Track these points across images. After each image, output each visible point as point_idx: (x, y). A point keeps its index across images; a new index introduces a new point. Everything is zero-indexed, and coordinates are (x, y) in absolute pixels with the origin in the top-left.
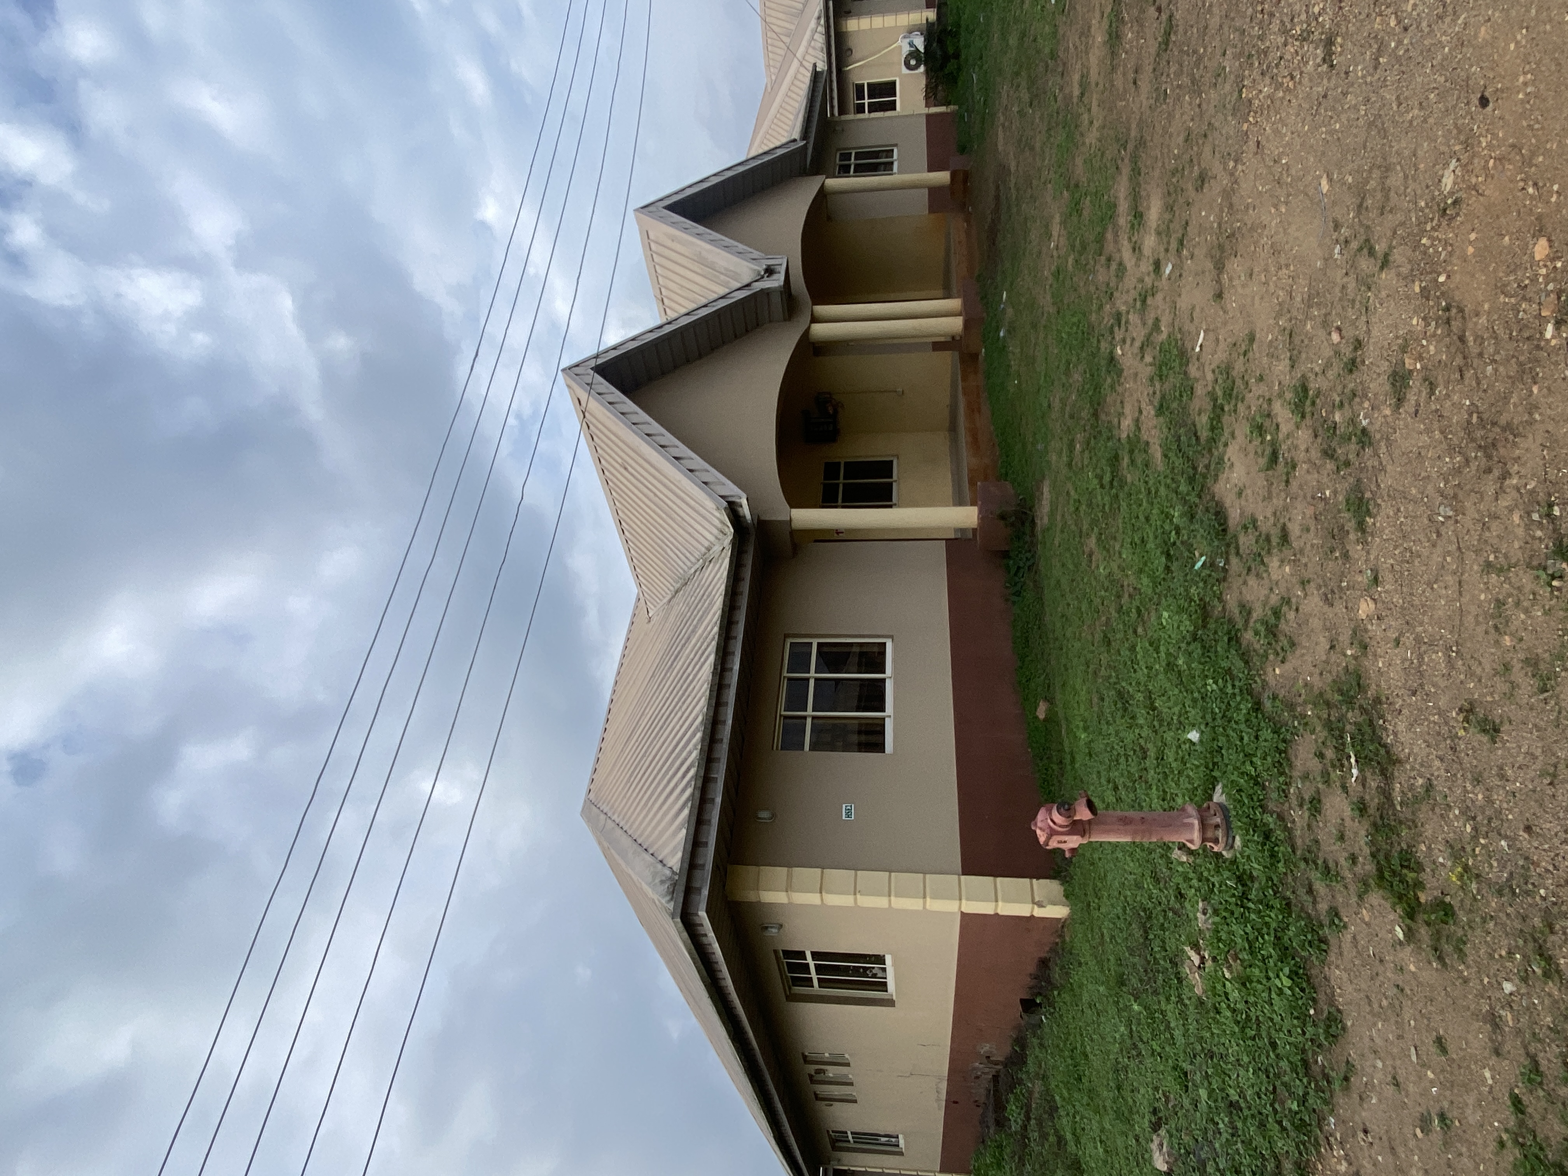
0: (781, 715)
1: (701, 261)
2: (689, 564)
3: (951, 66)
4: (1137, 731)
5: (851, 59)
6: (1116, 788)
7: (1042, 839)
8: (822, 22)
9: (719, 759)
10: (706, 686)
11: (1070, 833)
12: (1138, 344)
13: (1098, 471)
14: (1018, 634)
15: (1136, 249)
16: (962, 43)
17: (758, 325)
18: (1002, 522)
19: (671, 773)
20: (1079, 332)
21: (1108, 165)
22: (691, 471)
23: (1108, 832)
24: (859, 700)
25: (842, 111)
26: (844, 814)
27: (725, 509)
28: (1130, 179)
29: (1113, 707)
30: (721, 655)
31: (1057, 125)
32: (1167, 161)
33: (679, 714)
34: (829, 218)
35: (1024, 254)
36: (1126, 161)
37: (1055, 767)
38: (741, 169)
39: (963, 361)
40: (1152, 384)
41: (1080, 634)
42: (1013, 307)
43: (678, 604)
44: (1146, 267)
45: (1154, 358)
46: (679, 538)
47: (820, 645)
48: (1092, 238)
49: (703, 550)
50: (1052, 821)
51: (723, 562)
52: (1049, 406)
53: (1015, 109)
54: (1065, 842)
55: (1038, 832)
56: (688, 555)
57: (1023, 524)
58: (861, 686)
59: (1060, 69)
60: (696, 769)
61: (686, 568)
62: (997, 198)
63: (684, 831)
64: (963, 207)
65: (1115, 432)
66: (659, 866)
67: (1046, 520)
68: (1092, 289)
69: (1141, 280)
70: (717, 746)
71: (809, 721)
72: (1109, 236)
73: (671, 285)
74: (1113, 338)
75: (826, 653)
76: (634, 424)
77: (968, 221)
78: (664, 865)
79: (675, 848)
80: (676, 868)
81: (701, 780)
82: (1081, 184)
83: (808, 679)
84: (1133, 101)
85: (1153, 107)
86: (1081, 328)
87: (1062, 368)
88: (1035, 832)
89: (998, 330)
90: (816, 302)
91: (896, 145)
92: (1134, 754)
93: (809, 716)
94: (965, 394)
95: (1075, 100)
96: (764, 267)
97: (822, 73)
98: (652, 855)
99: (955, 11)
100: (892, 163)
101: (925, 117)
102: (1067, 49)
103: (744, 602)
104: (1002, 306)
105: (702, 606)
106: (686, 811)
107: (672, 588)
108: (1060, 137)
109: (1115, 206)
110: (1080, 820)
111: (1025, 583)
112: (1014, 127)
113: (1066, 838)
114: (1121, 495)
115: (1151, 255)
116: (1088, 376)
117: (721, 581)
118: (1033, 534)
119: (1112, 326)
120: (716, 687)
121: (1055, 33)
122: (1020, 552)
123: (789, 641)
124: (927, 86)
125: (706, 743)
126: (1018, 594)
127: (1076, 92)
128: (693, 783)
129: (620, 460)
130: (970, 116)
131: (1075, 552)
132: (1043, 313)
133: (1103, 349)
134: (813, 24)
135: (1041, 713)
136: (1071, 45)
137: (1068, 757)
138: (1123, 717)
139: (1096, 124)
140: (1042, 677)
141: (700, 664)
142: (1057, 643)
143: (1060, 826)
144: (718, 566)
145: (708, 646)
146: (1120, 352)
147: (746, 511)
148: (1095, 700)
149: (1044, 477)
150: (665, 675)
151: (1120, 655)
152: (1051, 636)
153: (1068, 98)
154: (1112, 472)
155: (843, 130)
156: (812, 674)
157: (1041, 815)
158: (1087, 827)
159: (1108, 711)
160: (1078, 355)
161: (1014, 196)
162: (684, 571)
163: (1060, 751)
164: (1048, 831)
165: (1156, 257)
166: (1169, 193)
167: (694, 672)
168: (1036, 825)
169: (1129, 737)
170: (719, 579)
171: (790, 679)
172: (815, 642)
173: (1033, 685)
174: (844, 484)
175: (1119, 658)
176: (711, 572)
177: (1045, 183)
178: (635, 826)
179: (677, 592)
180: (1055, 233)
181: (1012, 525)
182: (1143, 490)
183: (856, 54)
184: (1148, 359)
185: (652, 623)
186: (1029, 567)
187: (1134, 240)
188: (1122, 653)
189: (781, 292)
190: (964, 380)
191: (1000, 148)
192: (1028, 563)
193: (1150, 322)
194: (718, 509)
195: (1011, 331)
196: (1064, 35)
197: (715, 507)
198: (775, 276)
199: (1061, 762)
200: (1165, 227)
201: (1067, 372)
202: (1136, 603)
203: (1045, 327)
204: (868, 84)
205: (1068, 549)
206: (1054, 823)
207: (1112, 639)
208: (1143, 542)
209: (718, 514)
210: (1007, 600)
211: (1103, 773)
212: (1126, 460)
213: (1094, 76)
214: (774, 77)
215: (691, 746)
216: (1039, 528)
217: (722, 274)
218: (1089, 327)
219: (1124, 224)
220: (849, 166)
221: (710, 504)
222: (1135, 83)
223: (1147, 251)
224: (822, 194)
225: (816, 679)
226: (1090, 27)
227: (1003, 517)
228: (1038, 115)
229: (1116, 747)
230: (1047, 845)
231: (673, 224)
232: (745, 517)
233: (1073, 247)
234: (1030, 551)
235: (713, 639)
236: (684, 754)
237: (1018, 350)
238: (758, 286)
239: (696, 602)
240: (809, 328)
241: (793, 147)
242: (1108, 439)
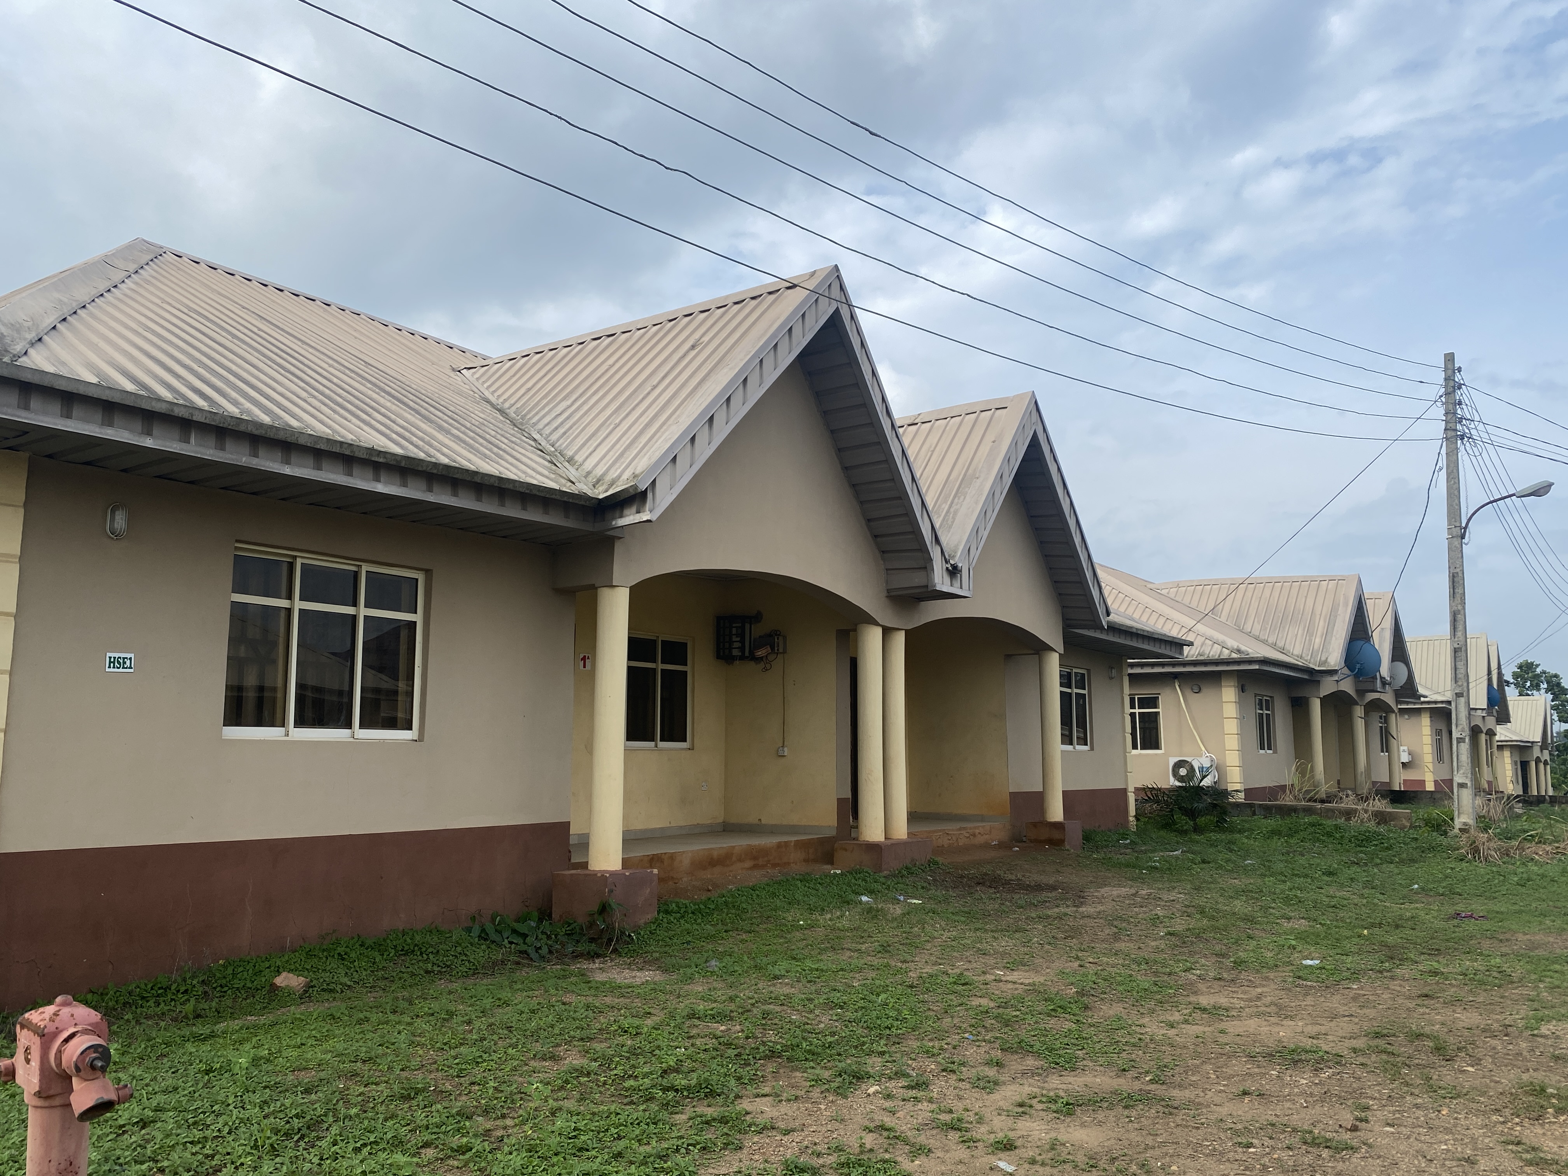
0: (295, 557)
1: (967, 480)
2: (547, 431)
3: (1183, 821)
4: (248, 1160)
5: (1189, 692)
6: (144, 1124)
7: (34, 1016)
8: (1234, 656)
9: (223, 449)
10: (351, 436)
11: (45, 1070)
12: (889, 1121)
13: (688, 1064)
14: (418, 938)
15: (1023, 1108)
16: (1213, 836)
17: (883, 552)
18: (595, 908)
19: (201, 371)
20: (888, 1023)
21: (1124, 1055)
22: (693, 439)
23: (46, 1143)
24: (318, 690)
25: (1134, 679)
26: (117, 655)
27: (635, 487)
28: (1115, 1092)
29: (294, 1112)
30: (403, 464)
31: (1156, 973)
32: (1157, 1152)
33: (304, 395)
34: (1008, 657)
35: (977, 930)
36: (1137, 1085)
37: (189, 1007)
38: (1077, 540)
39: (822, 841)
40: (830, 1150)
41: (423, 1045)
42: (904, 915)
43: (483, 412)
44: (1001, 1128)
45: (871, 1150)
46: (587, 419)
47: (413, 625)
48: (1023, 1034)
49: (570, 453)
50: (72, 1036)
51: (551, 480)
52: (776, 977)
53: (1159, 912)
54: (28, 1061)
55: (50, 1010)
56: (561, 431)
57: (592, 940)
58: (340, 693)
59: (1225, 975)
60: (206, 408)
61: (540, 426)
62: (1038, 888)
63: (94, 380)
64: (1017, 839)
65: (751, 1090)
66: (32, 336)
67: (600, 977)
68: (954, 1039)
69: (980, 1121)
70: (245, 448)
71: (283, 603)
72: (1031, 1062)
73: (933, 439)
74: (890, 1078)
75: (398, 637)
76: (761, 361)
77: (1001, 846)
78: (32, 344)
79: (64, 364)
80: (24, 361)
81: (186, 415)
82: (1090, 1013)
83: (355, 604)
84: (1220, 1091)
85: (1222, 1125)
86: (896, 1023)
87: (836, 996)
88: (50, 1002)
89: (871, 892)
90: (910, 636)
91: (1092, 749)
92: (207, 1156)
93: (293, 604)
94: (779, 845)
95: (1192, 999)
96: (960, 565)
97: (1181, 653)
98: (54, 328)
99: (1247, 826)
100: (1071, 744)
101: (1123, 787)
102: (1252, 984)
103: (488, 507)
104: (902, 898)
105: (481, 445)
106: (130, 387)
107: (507, 405)
108: (1144, 981)
109: (1073, 1069)
110: (71, 1090)
111: (500, 946)
112: (1137, 910)
113: (35, 1064)
114: (654, 1107)
115: (1020, 1133)
116: (829, 1039)
117: (523, 476)
118: (577, 956)
119: (907, 1076)
120: (347, 453)
121: (1264, 965)
122: (549, 937)
123: (420, 577)
124: (1159, 789)
125: (250, 429)
126: (484, 936)
127: (1204, 1001)
128: (181, 402)
129: (706, 339)
130: (1126, 846)
131: (557, 1031)
132: (905, 962)
133: (870, 1061)
134: (1232, 643)
135: (287, 980)
136: (1259, 990)
137: (206, 1030)
138: (276, 1132)
139: (1172, 1032)
140: (346, 980)
141: (388, 432)
142: (406, 1004)
143: (59, 1052)
144: (546, 473)
145: (417, 446)
146: (871, 1090)
147: (630, 518)
148: (306, 1077)
149: (666, 971)
150: (370, 382)
151: (386, 1120)
152: (417, 993)
153: (1191, 988)
154: (688, 1088)
155: (1111, 678)
156: (363, 612)
157: (85, 1014)
158: (57, 1101)
159: (287, 1102)
160: (857, 1021)
161: (1049, 913)
162: (535, 424)
163: (219, 1015)
164: (51, 1028)
165: (1018, 1143)
166: (1113, 1160)
167: (373, 422)
168: (65, 1004)
169: (238, 1147)
170: (524, 473)
171: (356, 575)
172: (417, 618)
173: (333, 964)
174: (654, 670)
175: (381, 1117)
176: (536, 462)
177: (1077, 958)
178: (110, 309)
179: (501, 411)
180: (1015, 976)
181: (592, 924)
182: (665, 1145)
183: (1194, 698)
184: (869, 1140)
185: (452, 374)
186: (525, 952)
187: (1034, 1102)
188: (389, 1123)
189: (927, 586)
190: (799, 845)
191: (1104, 891)
192: (531, 951)
193: (922, 1139)
194: (635, 476)
195: (871, 913)
196: (1267, 978)
197: (637, 472)
198: (947, 579)
199: (198, 1016)
200: (1064, 1156)
201: (830, 1005)
202: (478, 1145)
203: (887, 966)
204: (1157, 713)
205: (560, 1020)
206: (67, 1040)
207: (414, 1103)
208: (581, 1150)
209: (625, 476)
210: (473, 918)
211: (173, 1099)
212: (710, 1112)
213: (1233, 1027)
214: (1164, 592)
215: (248, 405)
216: (585, 965)
217: (950, 506)
218: (897, 1036)
219: (1052, 1086)
220: (1070, 687)
221: (642, 464)
222: (1245, 1093)
223: (1025, 1126)
224: (1039, 648)
225: (354, 618)
226: (1292, 1018)
227: (604, 909)
228: (1162, 944)
229: (221, 1120)
230: (23, 1027)
231: (1015, 443)
232: (621, 517)
233: (1005, 1005)
234: (550, 952)
235: (430, 456)
236: (234, 394)
237: (845, 923)
238: (935, 554)
239: (488, 436)
240: (877, 624)
241: (1101, 611)
242: (739, 1079)
